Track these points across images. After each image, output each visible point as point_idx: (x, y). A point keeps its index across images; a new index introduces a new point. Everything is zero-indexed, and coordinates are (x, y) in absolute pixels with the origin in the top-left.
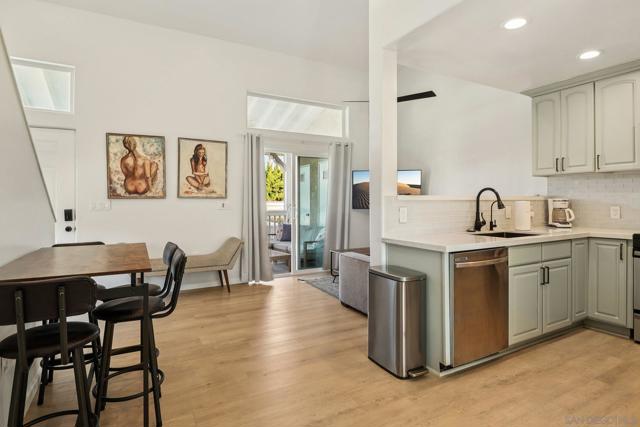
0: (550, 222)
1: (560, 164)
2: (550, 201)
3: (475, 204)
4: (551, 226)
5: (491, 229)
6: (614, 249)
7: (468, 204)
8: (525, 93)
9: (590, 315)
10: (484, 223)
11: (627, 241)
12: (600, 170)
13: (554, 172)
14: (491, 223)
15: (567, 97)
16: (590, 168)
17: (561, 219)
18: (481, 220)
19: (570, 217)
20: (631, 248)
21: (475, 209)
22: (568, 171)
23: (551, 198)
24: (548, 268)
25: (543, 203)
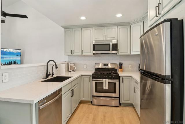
0: (69, 70)
1: (72, 52)
2: (69, 63)
3: (46, 66)
4: (69, 71)
5: (52, 76)
6: (87, 78)
7: (43, 67)
8: (62, 27)
9: (82, 100)
10: (50, 74)
11: (90, 76)
12: (83, 55)
13: (70, 54)
14: (52, 73)
15: (74, 31)
16: (80, 54)
17: (72, 69)
18: (49, 73)
19: (75, 68)
20: (91, 78)
21: (46, 69)
22: (75, 54)
23: (69, 62)
24: (73, 90)
25: (67, 64)
